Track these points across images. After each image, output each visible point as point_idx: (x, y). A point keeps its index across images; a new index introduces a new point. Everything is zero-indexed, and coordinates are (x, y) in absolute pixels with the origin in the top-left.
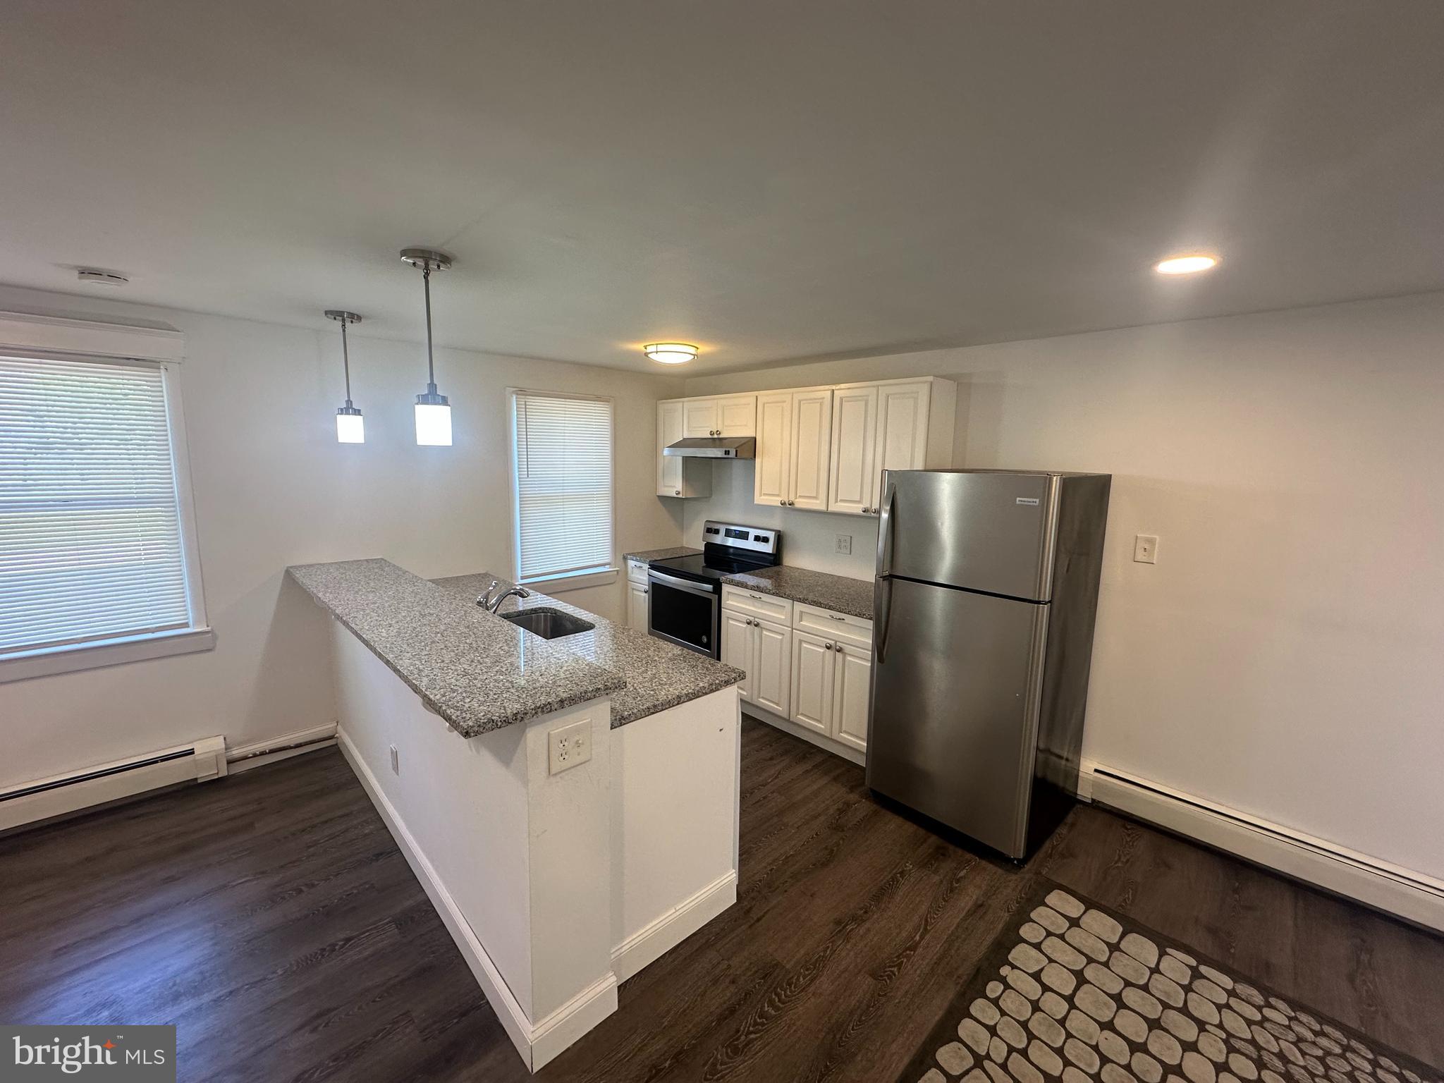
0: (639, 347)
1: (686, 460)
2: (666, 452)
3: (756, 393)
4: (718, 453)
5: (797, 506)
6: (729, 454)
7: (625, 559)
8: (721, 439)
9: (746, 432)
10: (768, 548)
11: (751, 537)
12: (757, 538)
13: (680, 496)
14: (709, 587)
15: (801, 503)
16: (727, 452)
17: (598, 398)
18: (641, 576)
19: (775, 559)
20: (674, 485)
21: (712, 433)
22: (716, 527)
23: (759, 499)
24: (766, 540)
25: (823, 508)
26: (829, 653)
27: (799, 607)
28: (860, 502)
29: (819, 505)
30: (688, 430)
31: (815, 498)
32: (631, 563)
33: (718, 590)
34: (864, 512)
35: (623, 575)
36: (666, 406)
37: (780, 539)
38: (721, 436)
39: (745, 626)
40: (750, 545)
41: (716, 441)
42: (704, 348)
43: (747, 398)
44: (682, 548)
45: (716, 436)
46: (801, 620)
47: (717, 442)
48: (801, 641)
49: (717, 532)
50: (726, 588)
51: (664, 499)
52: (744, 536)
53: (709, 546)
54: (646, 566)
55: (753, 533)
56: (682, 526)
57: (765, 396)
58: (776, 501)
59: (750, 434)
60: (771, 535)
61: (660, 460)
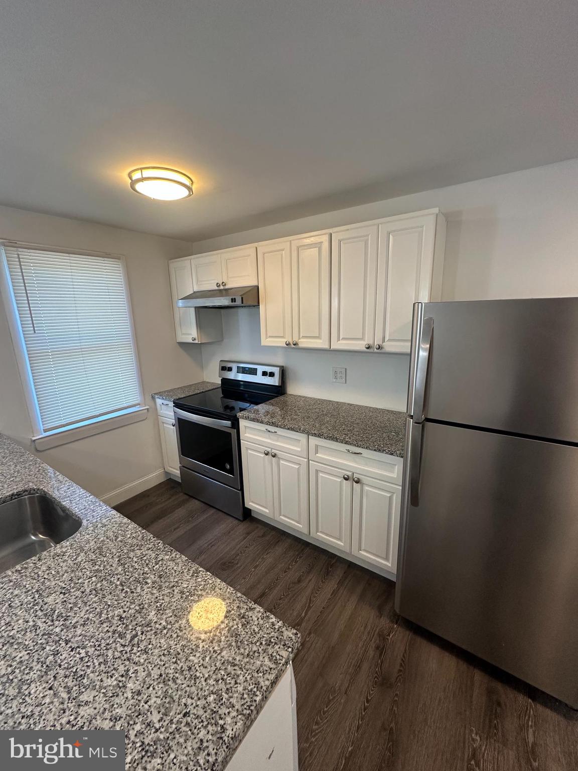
1: (198, 309)
2: (181, 303)
3: (256, 244)
4: (224, 301)
5: (301, 345)
6: (235, 302)
7: (153, 398)
8: (226, 290)
9: (248, 281)
10: (274, 381)
11: (259, 373)
12: (264, 374)
13: (196, 342)
14: (228, 423)
15: (304, 343)
16: (233, 300)
17: (107, 255)
18: (168, 413)
19: (279, 391)
20: (190, 333)
21: (218, 285)
22: (229, 365)
23: (265, 341)
24: (272, 374)
25: (326, 346)
26: (348, 483)
27: (314, 441)
28: (362, 339)
29: (321, 344)
30: (197, 283)
31: (318, 337)
32: (159, 401)
33: (236, 425)
34: (368, 348)
35: (153, 411)
36: (176, 264)
37: (283, 372)
38: (227, 287)
39: (263, 455)
40: (259, 379)
41: (222, 291)
43: (248, 250)
44: (203, 382)
45: (222, 287)
46: (317, 452)
47: (224, 292)
48: (317, 471)
49: (230, 369)
50: (243, 423)
51: (183, 345)
52: (253, 372)
53: (225, 381)
54: (171, 404)
55: (261, 369)
56: (202, 366)
57: (264, 246)
58: (281, 342)
59: (254, 283)
60: (276, 371)
61: (176, 311)
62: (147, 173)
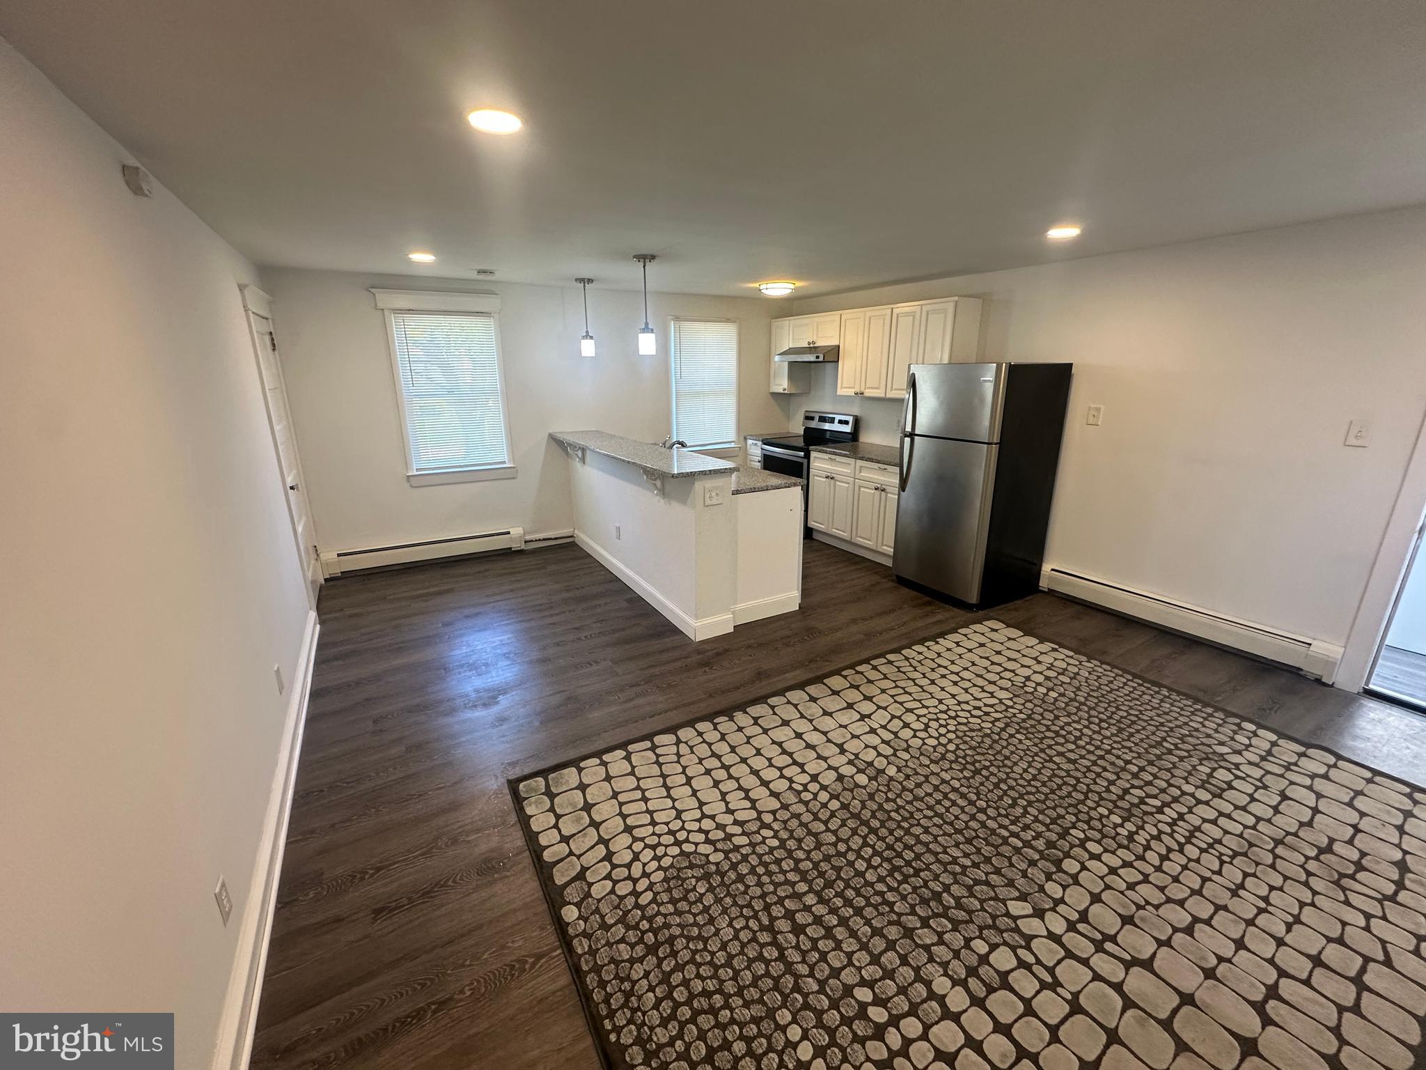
0: (756, 285)
1: (791, 364)
2: (777, 358)
3: (840, 312)
4: (812, 358)
5: (866, 395)
7: (745, 439)
8: (815, 348)
9: (833, 342)
10: (847, 429)
11: (836, 421)
12: (840, 422)
13: (786, 392)
14: (802, 454)
15: (868, 393)
16: (818, 357)
17: (728, 320)
18: (756, 450)
19: (854, 436)
20: (782, 384)
21: (809, 343)
22: (812, 415)
23: (840, 392)
24: (846, 423)
26: (877, 492)
27: (860, 463)
29: (879, 393)
30: (793, 342)
31: (879, 388)
32: (750, 442)
33: (807, 456)
35: (744, 450)
36: (777, 323)
37: (857, 421)
38: (816, 345)
39: (824, 480)
40: (836, 427)
41: (812, 349)
42: (799, 284)
43: (835, 316)
44: (788, 433)
45: (812, 345)
46: (860, 472)
48: (860, 487)
49: (812, 419)
50: (813, 454)
51: (775, 395)
52: (832, 421)
53: (807, 430)
54: (760, 443)
55: (838, 418)
56: (788, 418)
57: (847, 314)
58: (851, 392)
59: (836, 343)
60: (850, 419)
61: (772, 366)
62: (770, 286)
